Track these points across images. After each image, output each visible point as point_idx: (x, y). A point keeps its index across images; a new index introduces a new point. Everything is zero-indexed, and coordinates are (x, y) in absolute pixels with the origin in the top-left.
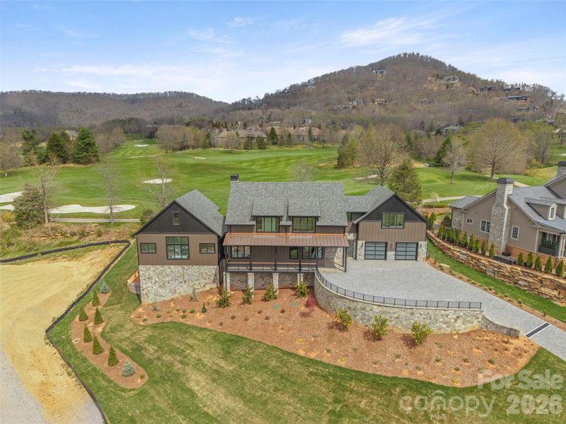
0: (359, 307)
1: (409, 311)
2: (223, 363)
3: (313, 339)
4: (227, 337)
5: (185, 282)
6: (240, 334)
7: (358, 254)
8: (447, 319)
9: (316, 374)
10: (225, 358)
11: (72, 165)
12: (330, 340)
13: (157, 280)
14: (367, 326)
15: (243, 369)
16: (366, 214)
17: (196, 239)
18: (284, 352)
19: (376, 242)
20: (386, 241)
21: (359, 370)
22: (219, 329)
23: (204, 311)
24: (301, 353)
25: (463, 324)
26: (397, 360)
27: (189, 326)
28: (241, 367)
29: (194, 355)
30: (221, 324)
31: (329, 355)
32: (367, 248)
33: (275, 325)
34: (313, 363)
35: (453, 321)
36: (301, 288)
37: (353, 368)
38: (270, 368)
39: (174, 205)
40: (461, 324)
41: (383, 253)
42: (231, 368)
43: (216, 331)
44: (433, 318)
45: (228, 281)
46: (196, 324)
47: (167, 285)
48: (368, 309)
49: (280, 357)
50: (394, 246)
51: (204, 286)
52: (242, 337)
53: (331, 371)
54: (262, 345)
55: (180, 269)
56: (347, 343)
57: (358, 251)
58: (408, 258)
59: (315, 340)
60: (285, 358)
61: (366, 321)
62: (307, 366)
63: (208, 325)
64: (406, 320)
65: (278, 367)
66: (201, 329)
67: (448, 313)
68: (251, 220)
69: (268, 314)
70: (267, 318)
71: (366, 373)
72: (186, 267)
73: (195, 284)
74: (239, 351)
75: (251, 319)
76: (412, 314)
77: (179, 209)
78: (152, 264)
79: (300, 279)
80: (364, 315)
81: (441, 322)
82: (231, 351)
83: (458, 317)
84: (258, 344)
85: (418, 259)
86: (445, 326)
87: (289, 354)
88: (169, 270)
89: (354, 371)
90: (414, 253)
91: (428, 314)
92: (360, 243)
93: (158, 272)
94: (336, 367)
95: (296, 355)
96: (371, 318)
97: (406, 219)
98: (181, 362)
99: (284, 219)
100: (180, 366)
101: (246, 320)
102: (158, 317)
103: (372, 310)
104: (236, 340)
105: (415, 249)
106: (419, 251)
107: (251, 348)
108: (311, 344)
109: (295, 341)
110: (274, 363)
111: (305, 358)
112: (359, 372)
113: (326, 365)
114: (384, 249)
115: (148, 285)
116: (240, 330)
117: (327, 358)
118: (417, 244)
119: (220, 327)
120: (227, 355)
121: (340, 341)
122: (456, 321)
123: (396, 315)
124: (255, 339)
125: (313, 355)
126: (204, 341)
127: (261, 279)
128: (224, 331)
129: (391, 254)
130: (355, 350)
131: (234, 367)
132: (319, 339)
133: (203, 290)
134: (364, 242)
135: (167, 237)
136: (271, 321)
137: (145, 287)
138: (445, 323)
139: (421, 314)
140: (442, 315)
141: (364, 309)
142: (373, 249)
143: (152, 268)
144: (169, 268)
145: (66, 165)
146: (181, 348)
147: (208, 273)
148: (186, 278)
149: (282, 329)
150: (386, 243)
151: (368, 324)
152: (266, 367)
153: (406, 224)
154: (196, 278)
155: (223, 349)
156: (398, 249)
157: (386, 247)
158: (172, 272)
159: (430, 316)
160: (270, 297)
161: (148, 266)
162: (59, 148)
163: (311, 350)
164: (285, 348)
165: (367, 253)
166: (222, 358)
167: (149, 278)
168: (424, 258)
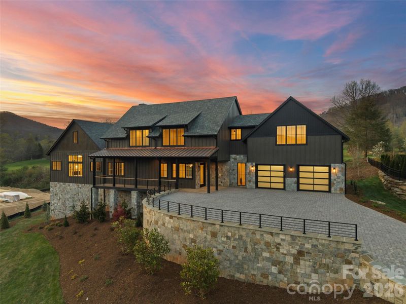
0: (153, 220)
1: (209, 228)
5: (79, 200)
8: (277, 256)
13: (61, 196)
17: (88, 158)
25: (316, 272)
35: (290, 259)
39: (74, 124)
40: (308, 270)
44: (249, 248)
55: (76, 187)
67: (278, 240)
72: (80, 185)
76: (214, 235)
77: (78, 128)
78: (58, 181)
81: (267, 259)
83: (301, 253)
86: (274, 270)
88: (69, 187)
91: (241, 237)
93: (61, 188)
103: (164, 224)
115: (55, 201)
122: (297, 261)
123: (191, 236)
135: (68, 155)
138: (275, 263)
139: (228, 238)
140: (268, 244)
141: (158, 222)
143: (58, 185)
148: (79, 197)
159: (245, 243)
161: (56, 183)
167: (56, 195)
168: (341, 189)
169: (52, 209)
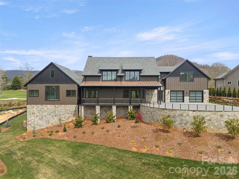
0: (177, 115)
1: (219, 113)
2: (70, 161)
3: (143, 140)
4: (77, 144)
5: (56, 116)
6: (87, 142)
7: (166, 99)
9: (149, 164)
10: (73, 157)
11: (23, 90)
12: (157, 139)
13: (38, 114)
14: (185, 129)
15: (86, 164)
16: (170, 73)
17: (64, 88)
18: (119, 150)
19: (177, 91)
20: (183, 90)
21: (187, 159)
22: (73, 140)
23: (65, 130)
24: (134, 150)
26: (220, 150)
27: (52, 140)
28: (84, 163)
29: (50, 156)
30: (75, 137)
31: (158, 149)
32: (172, 95)
33: (114, 134)
34: (145, 156)
36: (131, 113)
37: (182, 158)
38: (109, 162)
39: (52, 65)
41: (182, 98)
42: (77, 164)
43: (70, 141)
45: (83, 111)
46: (57, 138)
47: (44, 118)
48: (184, 115)
49: (117, 154)
50: (188, 93)
51: (68, 118)
52: (88, 144)
53: (162, 161)
54: (103, 147)
55: (53, 107)
56: (172, 140)
57: (166, 96)
58: (197, 101)
59: (144, 140)
60: (121, 154)
61: (183, 125)
62: (140, 158)
63: (66, 138)
64: (217, 121)
65: (115, 161)
66: (60, 141)
68: (98, 73)
69: (109, 129)
70: (108, 131)
71: (195, 161)
72: (57, 106)
73: (62, 117)
74: (84, 152)
75: (96, 133)
76: (222, 116)
77: (55, 68)
78: (36, 104)
79: (130, 108)
80: (182, 120)
82: (78, 152)
84: (99, 147)
85: (204, 101)
87: (125, 151)
88: (46, 108)
89: (183, 160)
90: (201, 98)
92: (167, 91)
93: (39, 109)
94: (166, 157)
95: (130, 151)
96: (188, 122)
97: (195, 76)
98: (38, 161)
99: (120, 71)
100: (36, 163)
101: (93, 133)
102: (34, 136)
103: (188, 115)
104: (83, 146)
105: (201, 95)
106: (204, 96)
107: (94, 150)
108: (141, 143)
109: (129, 142)
110: (111, 158)
111: (138, 153)
112: (188, 160)
113: (157, 157)
114: (182, 95)
115: (32, 118)
116: (87, 140)
117: (156, 151)
118: (203, 92)
119: (74, 139)
120: (74, 155)
121: (166, 139)
123: (208, 118)
124: (98, 144)
125: (144, 151)
126: (60, 147)
127: (105, 112)
128: (76, 141)
129: (187, 98)
130: (180, 144)
131: (78, 163)
132: (148, 139)
133: (67, 121)
134: (169, 90)
135: (45, 86)
136: (110, 133)
137: (30, 119)
139: (229, 116)
141: (182, 115)
142: (175, 95)
143: (35, 106)
144: (46, 106)
145: (20, 90)
146: (42, 152)
147: (71, 110)
148: (56, 114)
149: (118, 136)
150: (183, 91)
151: (185, 127)
152: (105, 161)
153: (195, 79)
154: (63, 113)
155: (73, 152)
156: (191, 95)
157: (183, 94)
158: (48, 109)
160: (110, 120)
161: (33, 105)
162: (18, 82)
163: (143, 147)
164: (121, 148)
165: (172, 98)
166: (71, 157)
167: (33, 113)
168: (207, 101)
169: (29, 124)
